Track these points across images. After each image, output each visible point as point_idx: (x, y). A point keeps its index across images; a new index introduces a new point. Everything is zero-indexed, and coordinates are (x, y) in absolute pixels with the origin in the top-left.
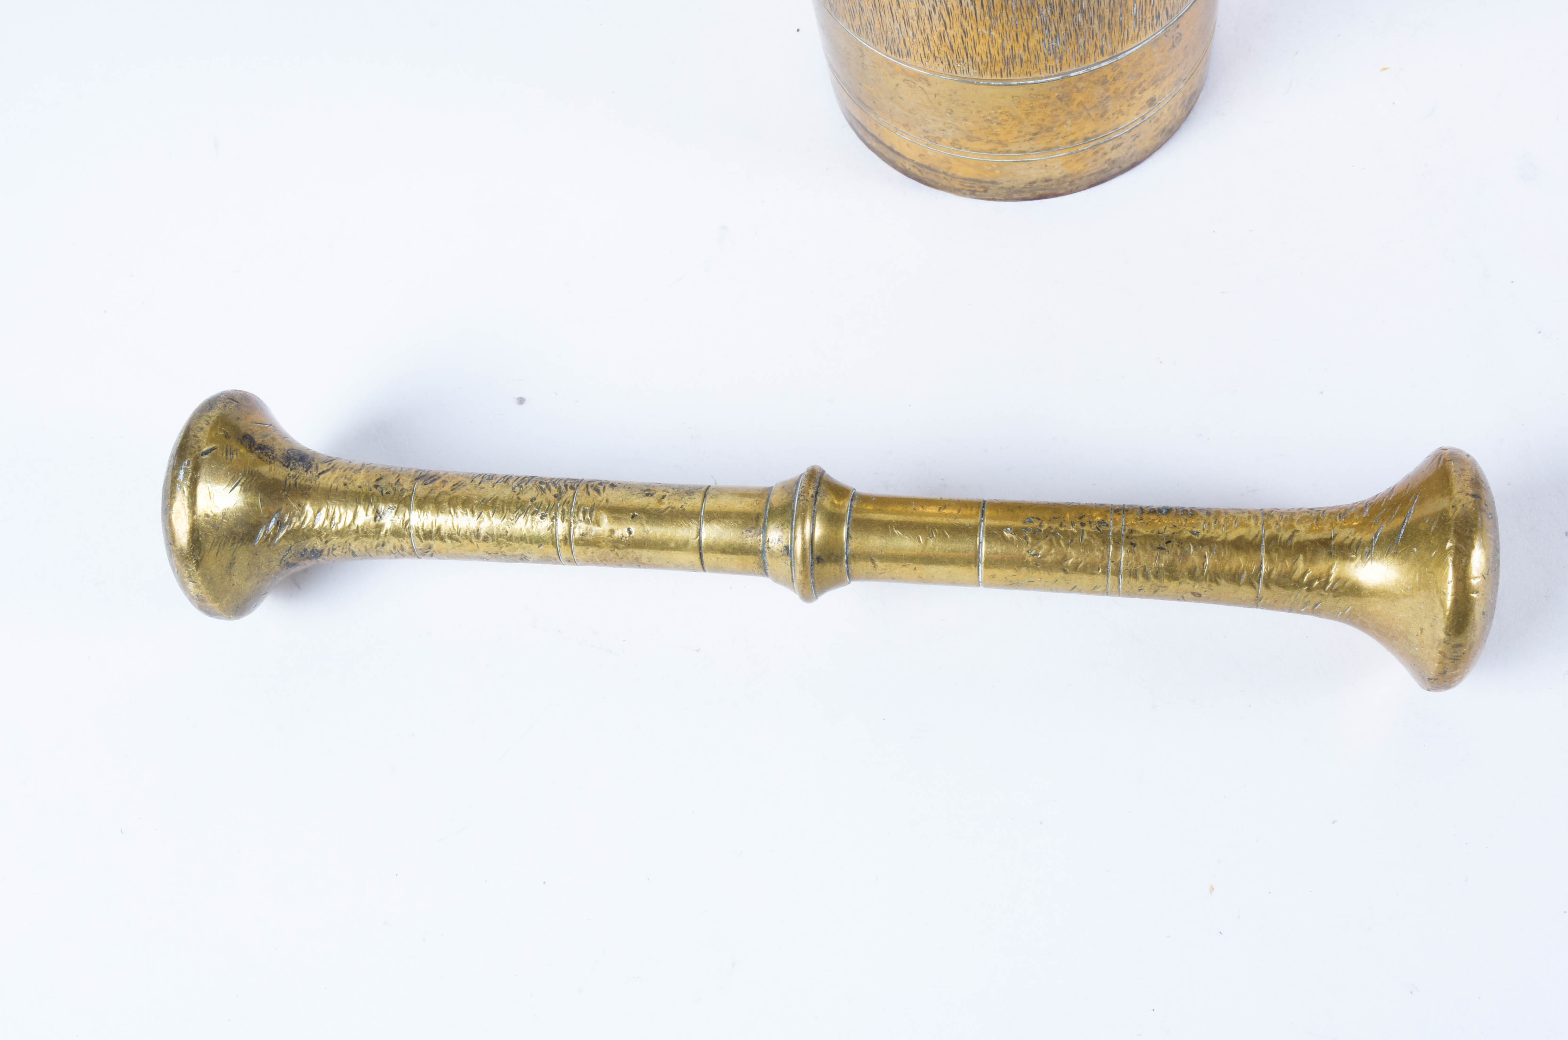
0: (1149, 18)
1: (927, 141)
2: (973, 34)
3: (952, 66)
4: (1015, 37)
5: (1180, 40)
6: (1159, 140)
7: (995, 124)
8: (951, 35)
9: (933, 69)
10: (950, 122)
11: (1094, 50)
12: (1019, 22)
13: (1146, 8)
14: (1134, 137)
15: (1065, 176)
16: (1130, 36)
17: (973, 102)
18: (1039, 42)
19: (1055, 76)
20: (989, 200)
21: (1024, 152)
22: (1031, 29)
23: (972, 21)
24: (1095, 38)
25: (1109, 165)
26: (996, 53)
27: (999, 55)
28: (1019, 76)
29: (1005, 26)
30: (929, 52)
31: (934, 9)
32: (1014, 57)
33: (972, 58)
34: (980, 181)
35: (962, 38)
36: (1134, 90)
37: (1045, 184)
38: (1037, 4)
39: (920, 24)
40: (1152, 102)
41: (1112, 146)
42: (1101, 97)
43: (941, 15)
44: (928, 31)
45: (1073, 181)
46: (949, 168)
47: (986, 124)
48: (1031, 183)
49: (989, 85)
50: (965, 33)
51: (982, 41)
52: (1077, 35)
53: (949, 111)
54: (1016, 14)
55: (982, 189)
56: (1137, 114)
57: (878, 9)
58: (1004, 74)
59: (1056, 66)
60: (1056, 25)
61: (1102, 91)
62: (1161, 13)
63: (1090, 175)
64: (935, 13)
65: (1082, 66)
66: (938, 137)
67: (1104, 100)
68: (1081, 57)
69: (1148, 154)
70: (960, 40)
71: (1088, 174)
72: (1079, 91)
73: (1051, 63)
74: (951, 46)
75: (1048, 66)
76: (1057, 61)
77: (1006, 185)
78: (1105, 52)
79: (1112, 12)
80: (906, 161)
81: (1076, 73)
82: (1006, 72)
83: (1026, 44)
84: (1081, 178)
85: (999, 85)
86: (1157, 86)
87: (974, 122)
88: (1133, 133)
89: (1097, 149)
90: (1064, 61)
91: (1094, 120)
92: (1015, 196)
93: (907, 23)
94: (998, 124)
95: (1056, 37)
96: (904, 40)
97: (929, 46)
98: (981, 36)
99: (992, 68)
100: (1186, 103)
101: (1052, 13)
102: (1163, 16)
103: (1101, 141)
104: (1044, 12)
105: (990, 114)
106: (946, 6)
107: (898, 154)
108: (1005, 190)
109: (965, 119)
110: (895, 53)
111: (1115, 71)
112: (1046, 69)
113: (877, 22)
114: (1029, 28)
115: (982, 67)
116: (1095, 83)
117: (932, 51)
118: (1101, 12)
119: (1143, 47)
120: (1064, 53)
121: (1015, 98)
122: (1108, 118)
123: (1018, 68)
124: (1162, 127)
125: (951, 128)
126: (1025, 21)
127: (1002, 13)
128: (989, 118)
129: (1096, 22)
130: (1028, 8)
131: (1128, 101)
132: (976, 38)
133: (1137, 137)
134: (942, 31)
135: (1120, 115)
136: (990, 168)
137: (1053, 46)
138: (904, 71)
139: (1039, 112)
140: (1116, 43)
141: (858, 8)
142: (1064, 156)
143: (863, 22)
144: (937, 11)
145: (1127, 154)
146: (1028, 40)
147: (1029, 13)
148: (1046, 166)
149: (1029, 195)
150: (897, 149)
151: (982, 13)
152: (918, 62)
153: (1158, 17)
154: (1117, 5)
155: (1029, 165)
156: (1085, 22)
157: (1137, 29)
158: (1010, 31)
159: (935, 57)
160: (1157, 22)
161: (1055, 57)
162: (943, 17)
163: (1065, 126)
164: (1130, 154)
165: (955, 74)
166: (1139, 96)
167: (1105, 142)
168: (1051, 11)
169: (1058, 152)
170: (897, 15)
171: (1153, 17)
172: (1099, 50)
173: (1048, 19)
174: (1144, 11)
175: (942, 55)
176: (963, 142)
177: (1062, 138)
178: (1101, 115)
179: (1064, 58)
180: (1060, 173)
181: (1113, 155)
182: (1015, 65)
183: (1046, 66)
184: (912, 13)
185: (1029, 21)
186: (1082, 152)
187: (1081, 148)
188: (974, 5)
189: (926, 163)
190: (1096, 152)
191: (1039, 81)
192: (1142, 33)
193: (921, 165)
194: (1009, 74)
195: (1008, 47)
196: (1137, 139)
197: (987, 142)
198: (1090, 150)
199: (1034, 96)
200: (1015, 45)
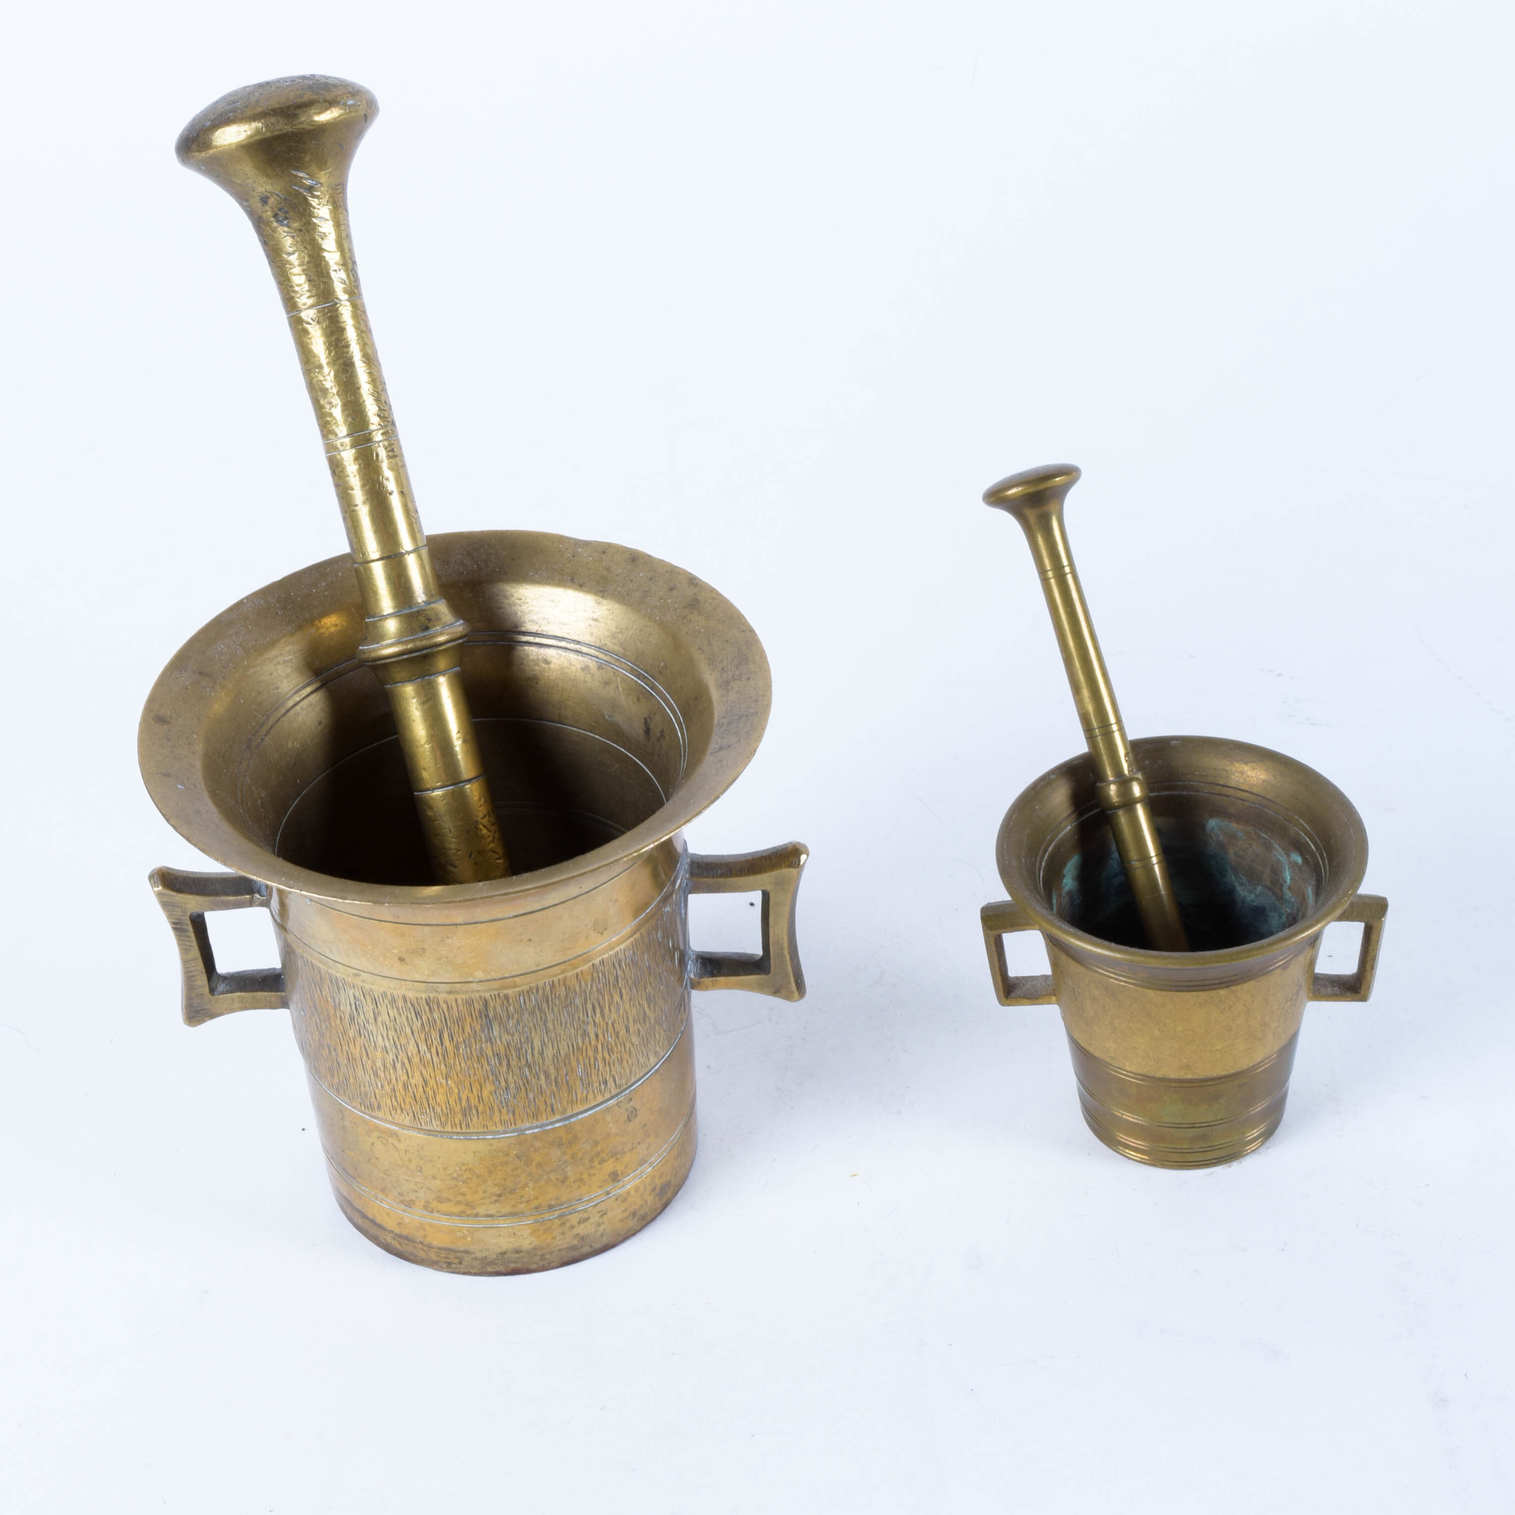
0: (596, 1082)
1: (402, 1207)
2: (432, 1082)
3: (416, 1117)
4: (469, 1087)
5: (636, 1115)
6: (631, 1224)
7: (461, 1183)
8: (413, 1085)
9: (400, 1121)
10: (420, 1181)
11: (544, 1107)
12: (472, 1071)
13: (591, 1071)
14: (600, 1214)
15: (535, 1248)
16: (578, 1098)
17: (439, 1157)
18: (491, 1093)
19: (511, 1132)
20: (464, 1273)
21: (491, 1216)
22: (483, 1079)
23: (430, 1069)
24: (544, 1095)
25: (579, 1241)
26: (454, 1103)
27: (457, 1106)
28: (477, 1128)
29: (459, 1075)
30: (396, 1104)
31: (397, 1057)
32: (470, 1108)
33: (433, 1109)
34: (454, 1251)
35: (423, 1087)
36: (592, 1158)
37: (516, 1255)
38: (486, 1053)
39: (387, 1074)
40: (615, 1177)
41: (578, 1220)
42: (560, 1161)
43: (403, 1064)
44: (394, 1081)
45: (543, 1255)
46: (425, 1236)
47: (453, 1183)
48: (503, 1254)
49: (451, 1138)
50: (425, 1081)
51: (441, 1090)
52: (526, 1090)
53: (419, 1168)
54: (468, 1063)
55: (457, 1261)
56: (600, 1187)
58: (464, 1126)
59: (510, 1120)
60: (505, 1076)
61: (559, 1153)
62: (608, 1079)
63: (560, 1250)
64: (398, 1062)
65: (535, 1123)
66: (412, 1200)
67: (563, 1164)
68: (534, 1114)
69: (620, 1239)
70: (421, 1090)
71: (558, 1248)
72: (536, 1151)
73: (505, 1117)
74: (415, 1096)
75: (502, 1118)
76: (511, 1115)
77: (479, 1255)
78: (555, 1110)
79: (557, 1069)
80: (387, 1233)
81: (531, 1131)
82: (465, 1123)
83: (480, 1095)
84: (551, 1253)
85: (460, 1139)
86: (617, 1159)
87: (442, 1180)
88: (599, 1208)
89: (564, 1219)
90: (517, 1116)
91: (555, 1186)
92: (489, 1269)
93: (376, 1075)
94: (464, 1182)
95: (506, 1089)
97: (396, 1097)
98: (439, 1085)
99: (452, 1120)
100: (658, 1191)
101: (500, 1064)
102: (611, 1083)
103: (566, 1211)
104: (493, 1063)
105: (455, 1171)
106: (407, 1053)
107: (380, 1227)
108: (478, 1262)
109: (434, 1178)
110: (368, 1108)
111: (569, 1133)
112: (501, 1123)
113: (351, 1076)
114: (481, 1078)
115: (443, 1119)
116: (552, 1145)
117: (399, 1102)
118: (546, 1068)
119: (595, 1113)
120: (516, 1107)
121: (476, 1154)
122: (570, 1186)
123: (475, 1119)
124: (632, 1209)
125: (422, 1188)
126: (476, 1071)
127: (455, 1061)
128: (455, 1175)
129: (543, 1077)
130: (478, 1057)
131: (588, 1169)
132: (435, 1087)
133: (605, 1214)
134: (405, 1080)
135: (581, 1184)
136: (462, 1235)
137: (505, 1098)
138: (377, 1128)
139: (500, 1170)
140: (565, 1103)
141: (336, 1064)
142: (531, 1224)
143: (341, 1079)
144: (399, 1060)
145: (596, 1231)
146: (481, 1091)
147: (479, 1063)
148: (514, 1234)
149: (501, 1268)
150: (378, 1221)
151: (438, 1061)
152: (388, 1115)
153: (606, 1083)
154: (562, 1064)
155: (498, 1231)
156: (532, 1076)
157: (585, 1092)
158: (464, 1081)
159: (402, 1109)
160: (605, 1087)
161: (508, 1111)
162: (405, 1066)
163: (527, 1189)
164: (599, 1233)
165: (419, 1127)
166: (599, 1166)
167: (571, 1213)
168: (499, 1061)
169: (524, 1219)
171: (600, 1082)
172: (549, 1108)
173: (497, 1069)
174: (589, 1074)
175: (408, 1106)
176: (435, 1204)
177: (526, 1202)
178: (562, 1181)
179: (517, 1112)
180: (530, 1244)
181: (582, 1230)
182: (472, 1116)
183: (501, 1120)
184: (379, 1064)
185: (480, 1070)
186: (548, 1222)
187: (546, 1216)
188: (430, 1052)
189: (405, 1232)
190: (563, 1224)
191: (497, 1137)
192: (590, 1096)
193: (400, 1236)
194: (468, 1126)
195: (464, 1097)
196: (605, 1217)
197: (456, 1204)
198: (557, 1221)
199: (494, 1153)
200: (470, 1095)
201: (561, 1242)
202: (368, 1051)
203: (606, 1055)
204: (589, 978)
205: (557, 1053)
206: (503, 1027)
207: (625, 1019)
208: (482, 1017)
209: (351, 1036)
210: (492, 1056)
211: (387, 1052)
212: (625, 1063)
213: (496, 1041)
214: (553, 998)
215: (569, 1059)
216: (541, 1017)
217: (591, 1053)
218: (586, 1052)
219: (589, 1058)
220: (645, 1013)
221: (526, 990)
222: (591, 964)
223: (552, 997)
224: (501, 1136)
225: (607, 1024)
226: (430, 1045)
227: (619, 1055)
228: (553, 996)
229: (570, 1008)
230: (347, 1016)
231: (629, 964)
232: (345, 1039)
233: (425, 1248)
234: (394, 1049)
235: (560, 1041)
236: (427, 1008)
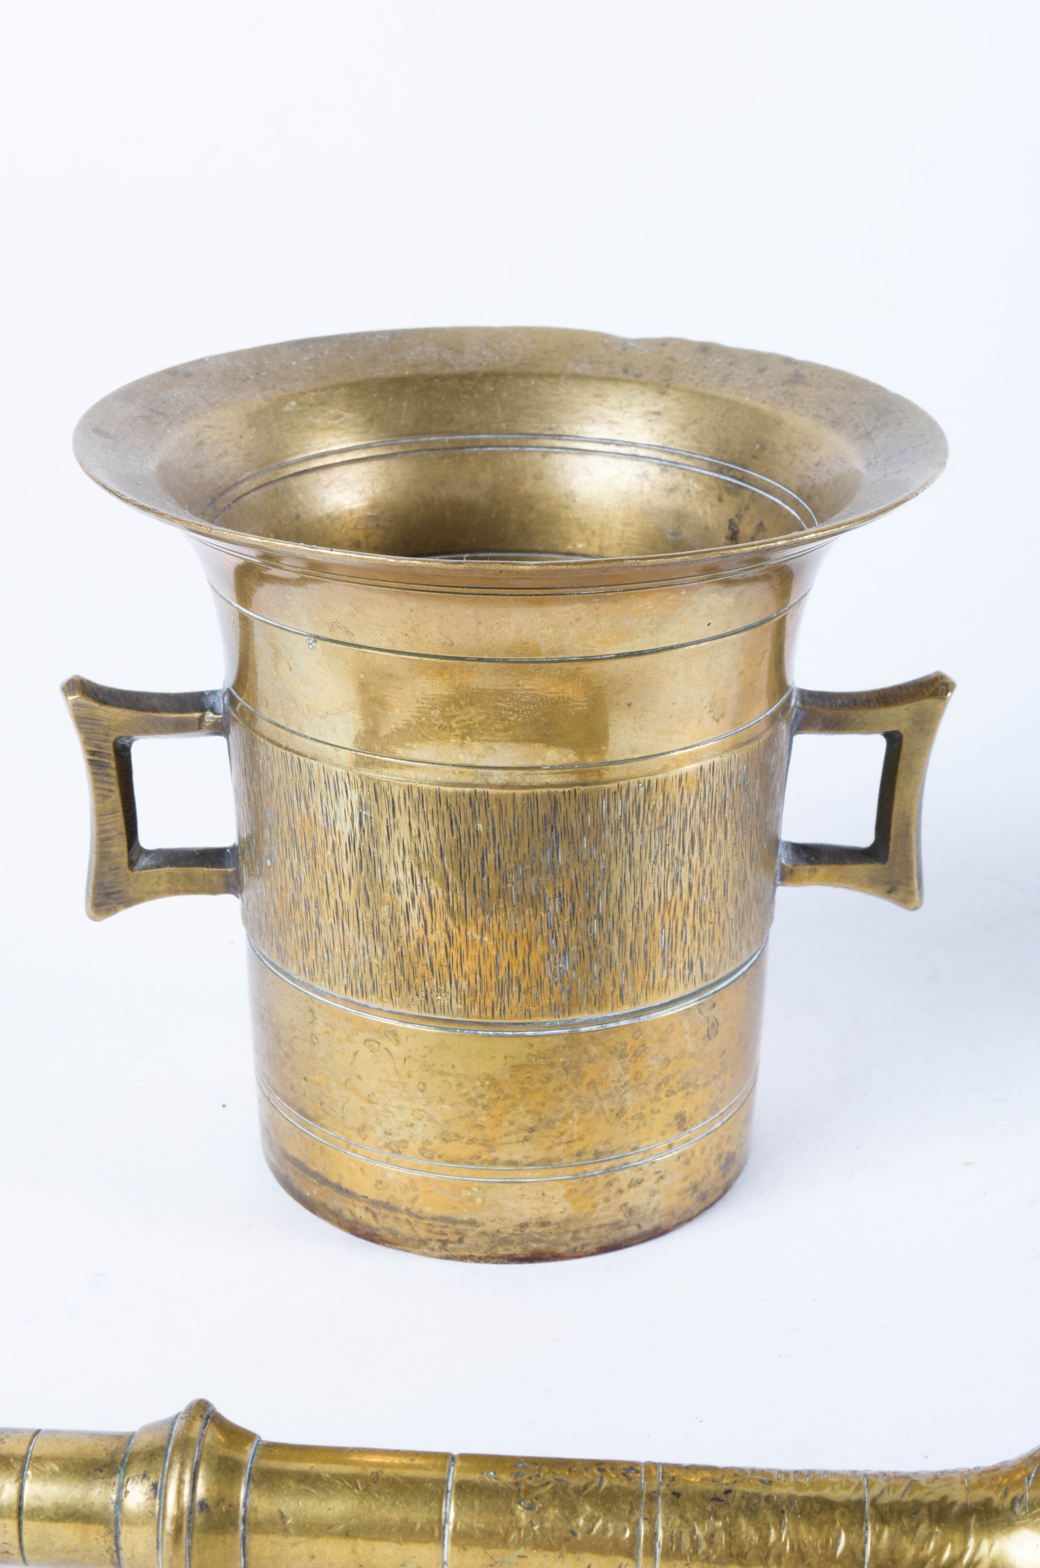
0: (680, 962)
1: (387, 1153)
2: (460, 940)
3: (429, 1000)
4: (513, 948)
5: (717, 1032)
7: (480, 1108)
8: (432, 945)
9: (404, 1010)
10: (421, 1107)
11: (611, 989)
12: (520, 922)
13: (676, 943)
14: (657, 1176)
15: (568, 1220)
16: (656, 984)
18: (543, 958)
19: (561, 1027)
20: (464, 1259)
21: (517, 1164)
22: (534, 934)
23: (460, 919)
24: (613, 969)
25: (625, 1215)
26: (488, 974)
27: (491, 978)
28: (515, 1017)
29: (502, 926)
30: (402, 978)
31: (413, 900)
32: (510, 979)
33: (457, 983)
34: (454, 1222)
35: (446, 948)
36: (659, 1085)
37: (541, 1230)
38: (544, 892)
39: (394, 929)
40: (681, 1122)
41: (629, 1180)
42: (619, 1081)
43: (421, 909)
44: (403, 941)
45: (576, 1232)
46: (414, 1200)
47: (468, 1108)
48: (524, 1226)
49: (475, 1033)
50: (450, 939)
51: (471, 952)
52: (591, 956)
53: (421, 1086)
54: (517, 907)
55: (456, 1237)
56: (662, 1134)
57: (340, 920)
58: (497, 1013)
60: (566, 932)
61: (620, 1070)
62: (694, 962)
63: (600, 1226)
64: (414, 907)
65: (596, 1015)
66: (403, 1141)
67: (622, 1087)
68: (596, 996)
70: (442, 952)
71: (597, 1223)
72: (590, 1061)
73: (556, 1001)
74: (431, 964)
75: (552, 1003)
76: (565, 998)
77: (490, 1227)
78: (625, 997)
79: (635, 930)
81: (588, 1029)
82: (499, 1009)
83: (526, 961)
84: (588, 1229)
85: (488, 1036)
86: (687, 1094)
87: (453, 1105)
88: (657, 1167)
89: (611, 1177)
90: (573, 1001)
91: (608, 1121)
92: (501, 1251)
94: (484, 1107)
95: (564, 954)
96: (371, 964)
97: (402, 967)
98: (470, 943)
99: (482, 1001)
100: (723, 1161)
101: (561, 910)
102: (697, 970)
103: (616, 1164)
104: (551, 908)
105: (475, 1088)
106: (429, 892)
107: (347, 1192)
108: (486, 1239)
109: (441, 1101)
110: (357, 993)
111: (637, 1039)
112: (550, 1010)
113: (337, 943)
114: (531, 932)
115: (468, 1000)
116: (612, 1053)
117: (406, 976)
118: (622, 925)
120: (574, 984)
121: (508, 1059)
122: (626, 1124)
123: (514, 1001)
125: (422, 1119)
126: (527, 920)
127: (498, 904)
128: (473, 1094)
129: (615, 940)
130: (532, 898)
131: (651, 1102)
132: (464, 947)
133: (662, 1178)
134: (421, 936)
135: (641, 1124)
136: (469, 1194)
137: (560, 968)
138: (365, 1026)
139: (538, 1088)
140: (638, 989)
142: (568, 1179)
143: (319, 952)
144: (416, 904)
145: (648, 1204)
146: (529, 954)
147: (532, 907)
148: (543, 1194)
149: (517, 1250)
150: (346, 1183)
151: (474, 904)
152: (386, 1001)
153: (691, 966)
154: (642, 923)
155: (521, 1189)
156: (602, 936)
157: (665, 975)
158: (508, 935)
159: (408, 988)
160: (689, 974)
161: (562, 990)
162: (423, 913)
163: (570, 1122)
164: (652, 1206)
165: (433, 1016)
166: (665, 1099)
167: (621, 1169)
168: (560, 907)
169: (560, 1170)
170: (365, 920)
171: (685, 963)
172: (617, 992)
173: (556, 919)
174: (673, 947)
175: (418, 981)
176: (436, 1145)
177: (566, 1143)
178: (617, 1114)
179: (574, 994)
180: (561, 1212)
181: (631, 1197)
182: (511, 996)
183: (550, 1006)
185: (532, 920)
186: (591, 1178)
187: (590, 1169)
188: (464, 887)
189: (383, 1196)
190: (609, 1184)
191: (540, 1033)
192: (671, 983)
193: (376, 1203)
194: (503, 1011)
195: (504, 964)
196: (662, 1182)
197: (467, 1144)
198: (601, 1177)
199: (533, 1059)
200: (513, 961)
201: (602, 1214)
202: (370, 894)
203: (697, 922)
204: (694, 788)
205: (638, 903)
206: (574, 848)
207: (725, 871)
208: (546, 829)
209: (346, 872)
210: (552, 897)
211: (399, 892)
212: (716, 942)
213: (560, 872)
214: (646, 810)
215: (653, 916)
216: (626, 839)
217: (679, 913)
218: (675, 910)
219: (677, 922)
220: (746, 876)
221: (613, 790)
222: (698, 765)
223: (644, 808)
224: (546, 1032)
225: (704, 871)
226: (465, 876)
227: (711, 926)
228: (647, 806)
229: (664, 832)
230: (345, 839)
231: (740, 785)
232: (336, 882)
233: (412, 1220)
234: (410, 886)
235: (645, 885)
236: (469, 811)
